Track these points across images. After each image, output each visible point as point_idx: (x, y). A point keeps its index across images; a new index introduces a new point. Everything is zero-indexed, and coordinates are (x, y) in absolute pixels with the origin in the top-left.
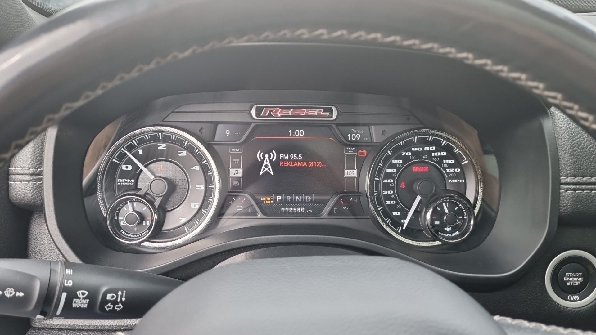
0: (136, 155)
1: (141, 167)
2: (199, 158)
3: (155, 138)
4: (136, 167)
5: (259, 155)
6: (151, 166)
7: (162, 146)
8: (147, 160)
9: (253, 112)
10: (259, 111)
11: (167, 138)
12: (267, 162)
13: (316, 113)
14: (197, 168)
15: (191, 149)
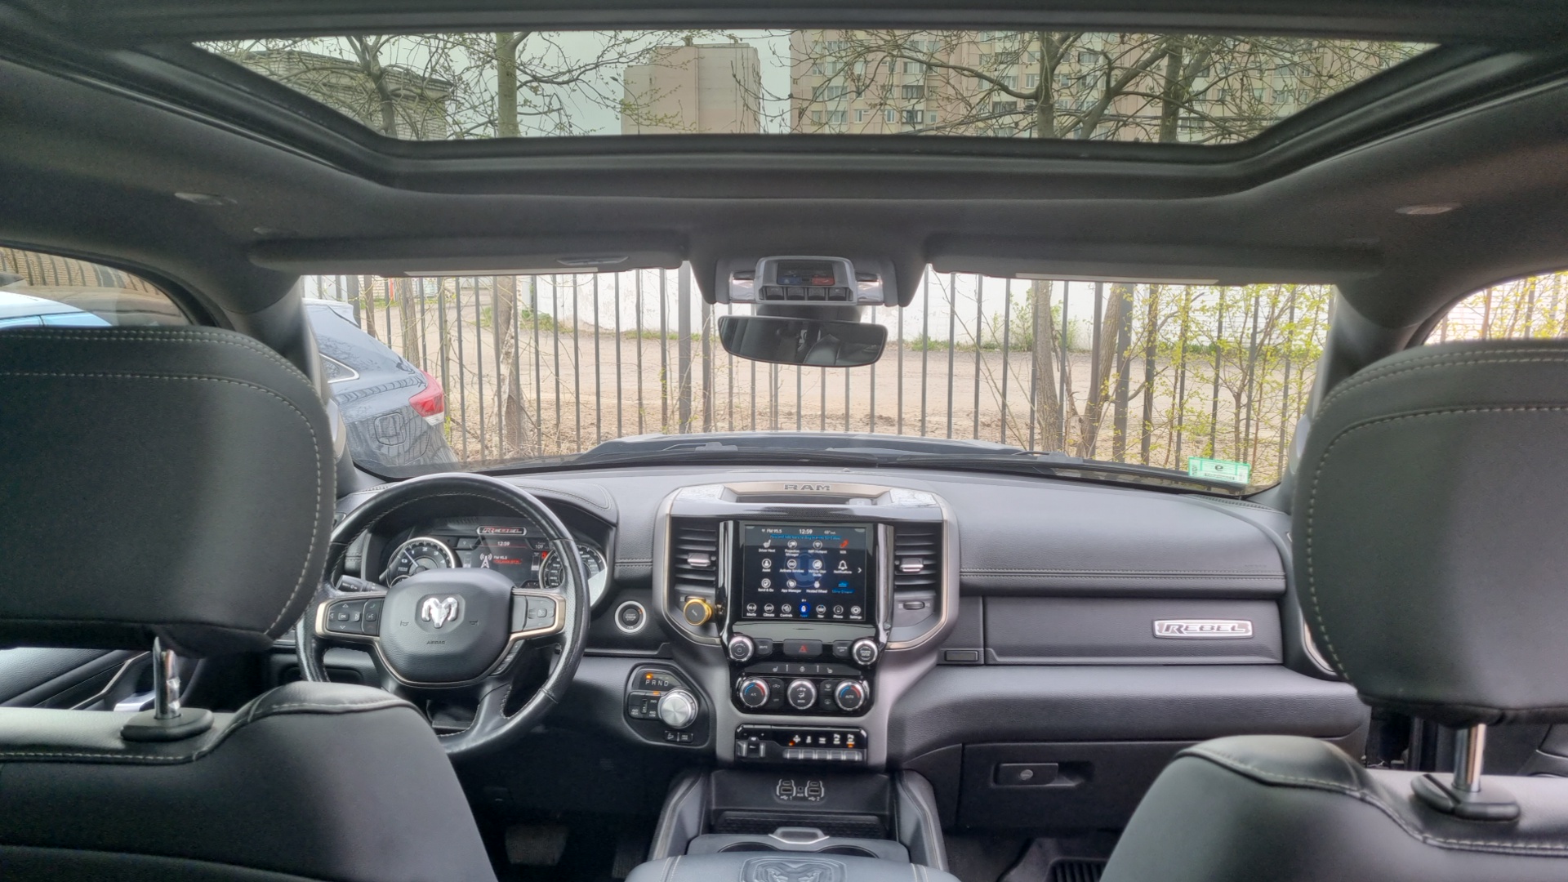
0: (410, 554)
1: (413, 561)
2: (445, 556)
3: (421, 544)
4: (409, 561)
5: (482, 556)
6: (418, 561)
7: (425, 549)
8: (416, 557)
9: (478, 531)
10: (481, 530)
11: (428, 544)
12: (486, 560)
13: (514, 531)
14: (443, 561)
15: (441, 550)
